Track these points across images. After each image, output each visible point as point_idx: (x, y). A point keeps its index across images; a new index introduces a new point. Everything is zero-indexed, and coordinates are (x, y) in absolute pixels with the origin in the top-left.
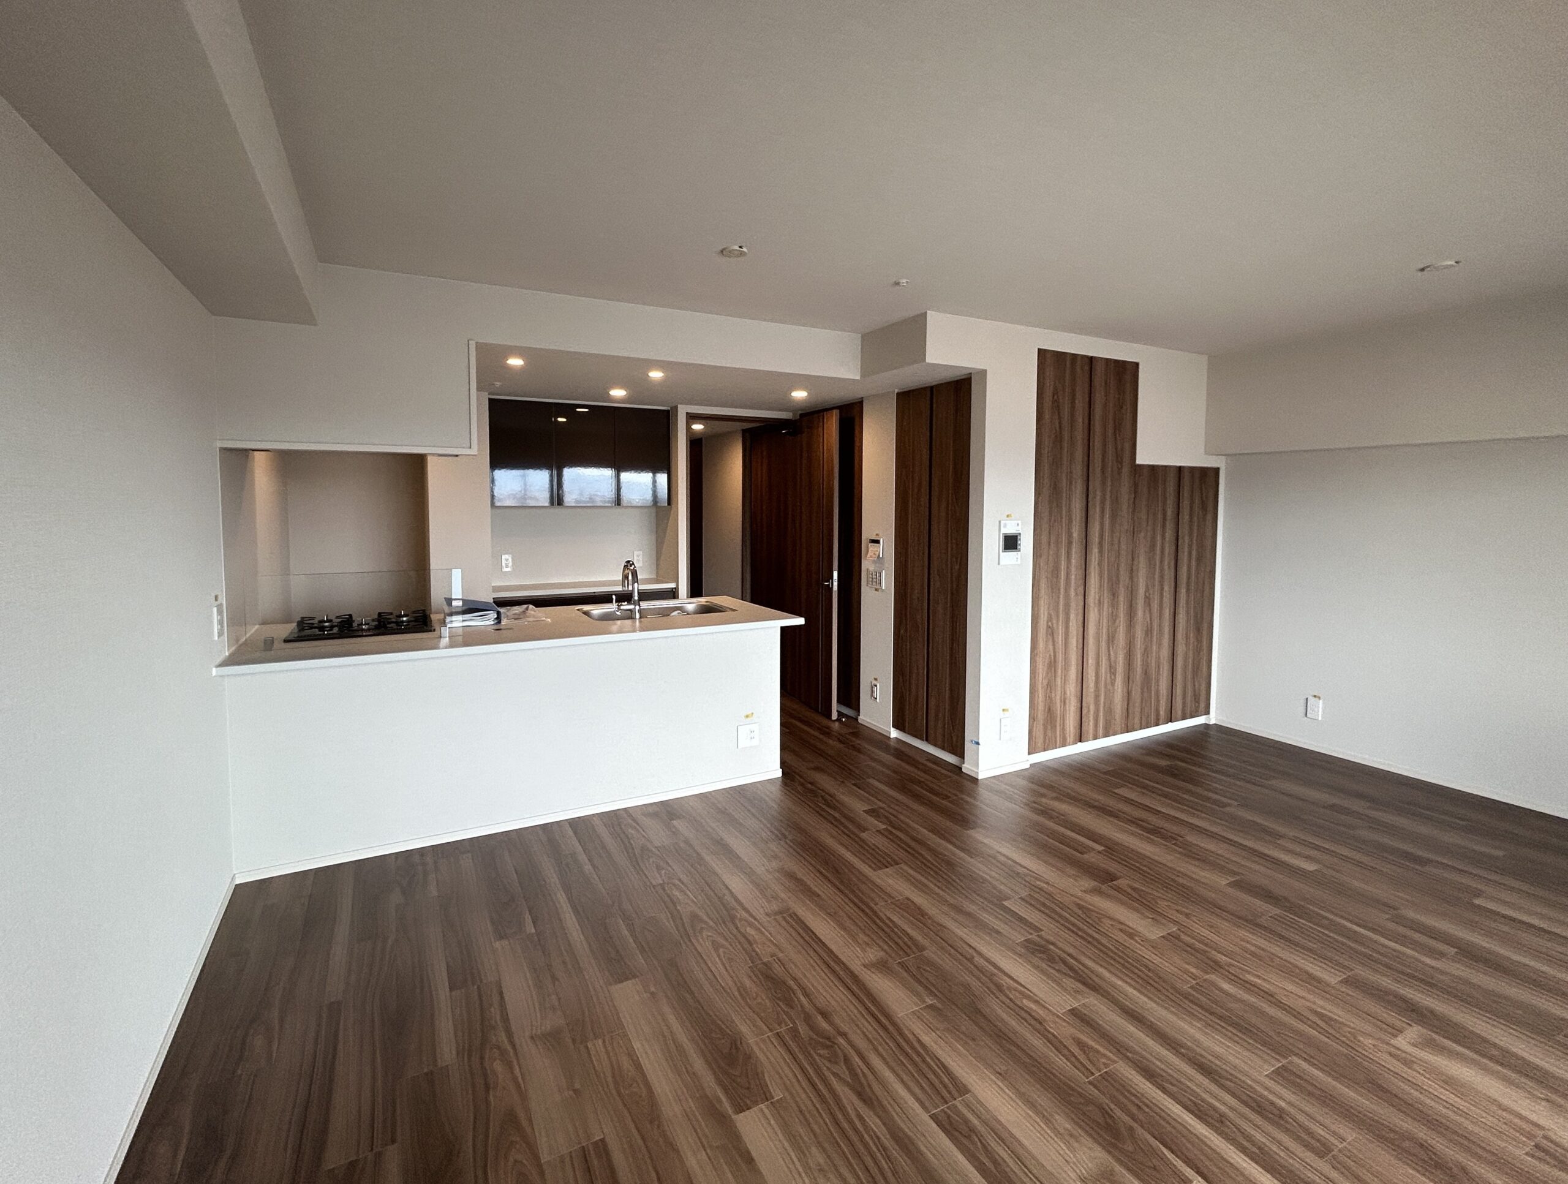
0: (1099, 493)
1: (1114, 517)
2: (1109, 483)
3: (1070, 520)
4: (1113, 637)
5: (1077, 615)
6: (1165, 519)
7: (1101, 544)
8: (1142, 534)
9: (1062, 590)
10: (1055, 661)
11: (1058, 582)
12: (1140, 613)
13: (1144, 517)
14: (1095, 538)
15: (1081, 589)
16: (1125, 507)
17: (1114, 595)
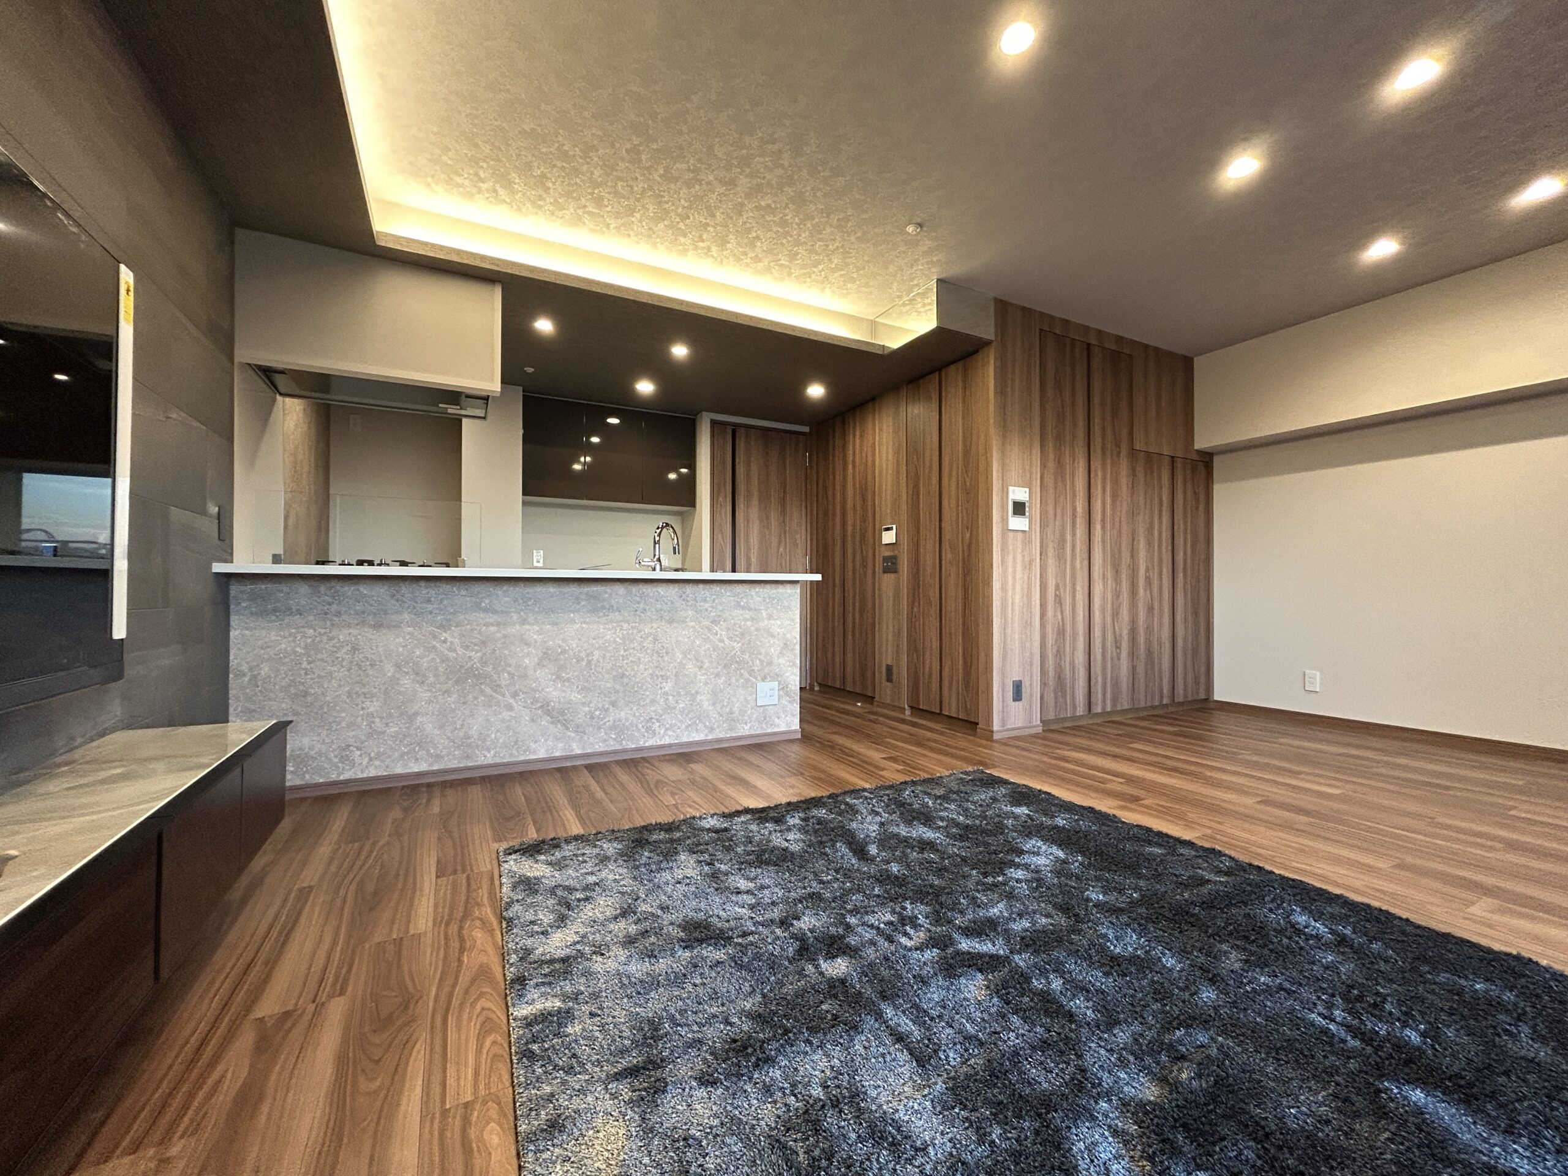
0: (1100, 473)
1: (1115, 496)
2: (1109, 467)
3: (1074, 496)
4: (1118, 614)
5: (1083, 587)
6: (1161, 505)
7: (1103, 521)
8: (1141, 516)
9: (1068, 563)
10: (1064, 630)
11: (1064, 554)
12: (1141, 591)
13: (1142, 502)
14: (1097, 516)
15: (1086, 563)
16: (1124, 489)
17: (1117, 572)
